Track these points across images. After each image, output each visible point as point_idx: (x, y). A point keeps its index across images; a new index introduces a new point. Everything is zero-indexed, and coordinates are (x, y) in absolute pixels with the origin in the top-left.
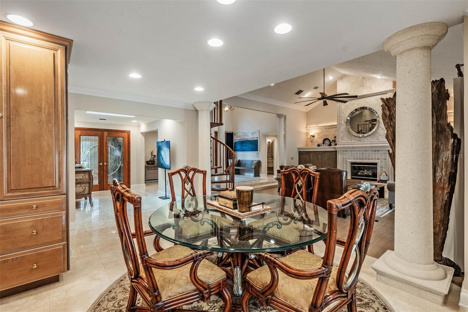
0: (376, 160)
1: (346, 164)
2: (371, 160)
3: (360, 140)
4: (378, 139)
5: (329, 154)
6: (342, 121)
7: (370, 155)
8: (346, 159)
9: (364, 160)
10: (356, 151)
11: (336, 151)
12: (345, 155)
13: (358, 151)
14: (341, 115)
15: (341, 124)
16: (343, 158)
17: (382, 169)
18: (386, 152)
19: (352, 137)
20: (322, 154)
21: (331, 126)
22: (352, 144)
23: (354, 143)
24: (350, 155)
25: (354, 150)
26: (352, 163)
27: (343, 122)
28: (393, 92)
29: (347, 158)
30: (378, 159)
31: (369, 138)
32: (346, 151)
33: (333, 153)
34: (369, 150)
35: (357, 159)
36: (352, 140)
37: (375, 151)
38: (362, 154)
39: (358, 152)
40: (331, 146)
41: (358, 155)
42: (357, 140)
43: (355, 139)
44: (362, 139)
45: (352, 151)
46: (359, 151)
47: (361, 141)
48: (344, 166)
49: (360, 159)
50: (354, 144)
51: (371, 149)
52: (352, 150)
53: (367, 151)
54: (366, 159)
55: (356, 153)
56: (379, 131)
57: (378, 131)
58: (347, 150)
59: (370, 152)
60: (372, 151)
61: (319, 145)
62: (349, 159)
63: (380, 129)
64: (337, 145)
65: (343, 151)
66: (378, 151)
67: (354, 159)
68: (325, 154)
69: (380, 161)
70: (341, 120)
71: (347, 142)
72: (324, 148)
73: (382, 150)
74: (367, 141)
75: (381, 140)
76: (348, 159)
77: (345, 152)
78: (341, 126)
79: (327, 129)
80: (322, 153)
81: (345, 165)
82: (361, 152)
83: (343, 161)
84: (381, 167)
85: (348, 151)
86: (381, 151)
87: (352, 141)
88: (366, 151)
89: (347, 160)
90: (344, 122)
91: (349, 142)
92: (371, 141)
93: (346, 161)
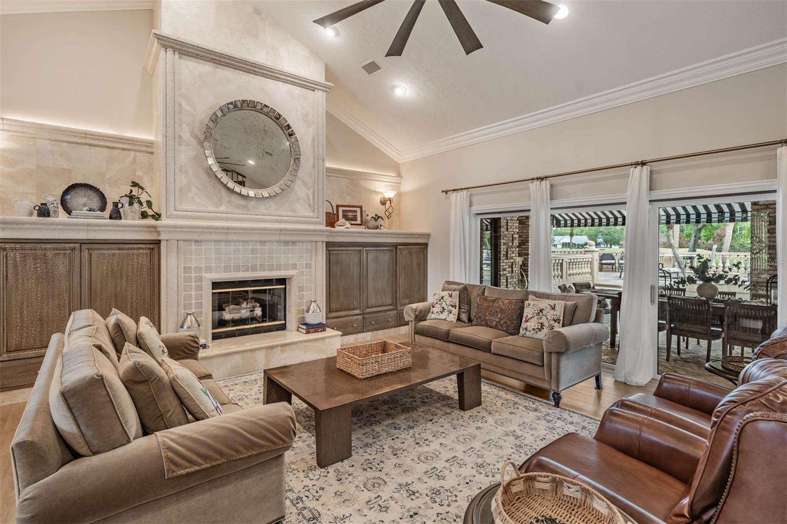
0: (288, 269)
1: (199, 288)
2: (277, 270)
3: (245, 208)
4: (293, 210)
5: (117, 252)
6: (184, 126)
7: (274, 256)
8: (198, 270)
9: (257, 271)
10: (234, 241)
11: (158, 242)
12: (193, 257)
13: (239, 241)
14: (180, 105)
15: (180, 137)
16: (185, 268)
17: (303, 295)
18: (310, 247)
19: (220, 192)
20: (77, 252)
21: (86, 134)
22: (222, 219)
23: (230, 216)
24: (213, 257)
25: (230, 237)
26: (215, 285)
27: (186, 134)
28: (326, 92)
29: (203, 266)
30: (294, 267)
31: (271, 204)
32: (196, 241)
33: (143, 249)
34: (272, 242)
35: (237, 269)
36: (221, 204)
37: (286, 243)
38: (253, 252)
39: (241, 247)
40: (120, 218)
41: (241, 256)
42: (238, 207)
43: (229, 202)
44: (252, 204)
45: (220, 241)
46: (243, 241)
47: (249, 209)
48: (190, 295)
49: (247, 270)
50: (227, 219)
51: (277, 238)
52: (223, 237)
53: (265, 242)
54: (262, 268)
55: (232, 247)
56: (296, 187)
57: (293, 188)
58: (202, 237)
59: (275, 246)
60: (280, 242)
61: (44, 211)
62: (209, 269)
63: (298, 182)
64: (163, 216)
65: (185, 241)
66: (294, 243)
67: (227, 269)
68: (95, 254)
69: (297, 271)
70: (180, 125)
71: (203, 209)
72: (88, 225)
73: (303, 242)
74: (265, 211)
75: (300, 214)
76: (206, 272)
77: (193, 247)
78: (180, 145)
79: (65, 144)
80: (73, 249)
81: (193, 293)
82: (250, 247)
83: (187, 280)
84: (301, 289)
85: (206, 241)
86: (301, 244)
87: (222, 208)
88: (263, 243)
89: (204, 274)
90: (192, 134)
91: (211, 209)
92: (277, 213)
93: (199, 279)
